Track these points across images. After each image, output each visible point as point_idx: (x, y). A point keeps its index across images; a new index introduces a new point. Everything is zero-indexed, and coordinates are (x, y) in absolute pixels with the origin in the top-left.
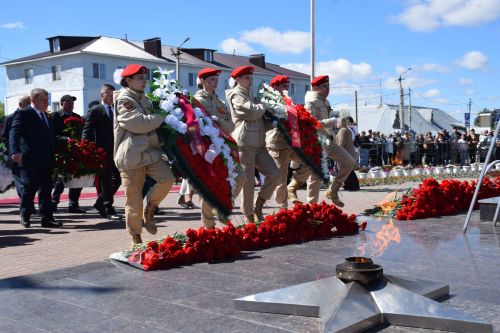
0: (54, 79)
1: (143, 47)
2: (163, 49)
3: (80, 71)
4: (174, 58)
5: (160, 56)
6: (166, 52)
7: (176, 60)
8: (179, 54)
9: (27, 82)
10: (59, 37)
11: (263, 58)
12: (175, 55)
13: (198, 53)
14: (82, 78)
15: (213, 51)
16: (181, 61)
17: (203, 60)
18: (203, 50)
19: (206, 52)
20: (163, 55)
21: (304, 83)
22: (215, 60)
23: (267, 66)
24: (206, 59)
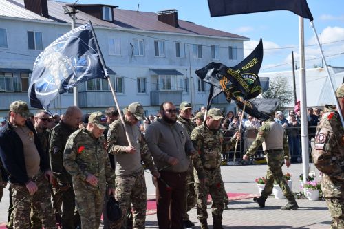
1: (23, 4)
2: (48, 6)
4: (68, 19)
5: (46, 14)
7: (72, 21)
8: (74, 13)
11: (176, 14)
12: (70, 14)
13: (94, 10)
15: (113, 7)
16: (77, 21)
17: (102, 19)
18: (101, 6)
19: (103, 8)
20: (50, 14)
21: (226, 44)
22: (115, 18)
23: (180, 25)
24: (104, 18)
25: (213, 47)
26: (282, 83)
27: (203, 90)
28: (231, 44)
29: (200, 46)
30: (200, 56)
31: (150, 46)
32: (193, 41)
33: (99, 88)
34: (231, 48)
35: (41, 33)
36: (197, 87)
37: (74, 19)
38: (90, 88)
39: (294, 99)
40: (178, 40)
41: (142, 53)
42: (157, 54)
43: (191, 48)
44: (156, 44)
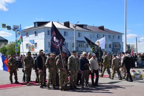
0: (35, 35)
1: (64, 25)
3: (43, 33)
4: (74, 28)
5: (69, 27)
6: (71, 26)
8: (75, 27)
9: (27, 37)
10: (37, 22)
11: (103, 27)
13: (81, 26)
14: (44, 35)
15: (86, 25)
16: (76, 29)
17: (83, 28)
18: (84, 25)
19: (84, 26)
20: (70, 27)
21: (117, 35)
22: (87, 28)
23: (105, 30)
24: (84, 28)
25: (113, 36)
26: (133, 46)
27: (110, 47)
28: (119, 35)
29: (110, 36)
30: (110, 38)
31: (96, 35)
32: (108, 34)
33: (82, 46)
34: (118, 36)
35: (67, 32)
36: (108, 47)
37: (75, 28)
38: (79, 46)
39: (136, 50)
40: (104, 34)
41: (94, 37)
42: (98, 37)
43: (107, 36)
44: (98, 35)
